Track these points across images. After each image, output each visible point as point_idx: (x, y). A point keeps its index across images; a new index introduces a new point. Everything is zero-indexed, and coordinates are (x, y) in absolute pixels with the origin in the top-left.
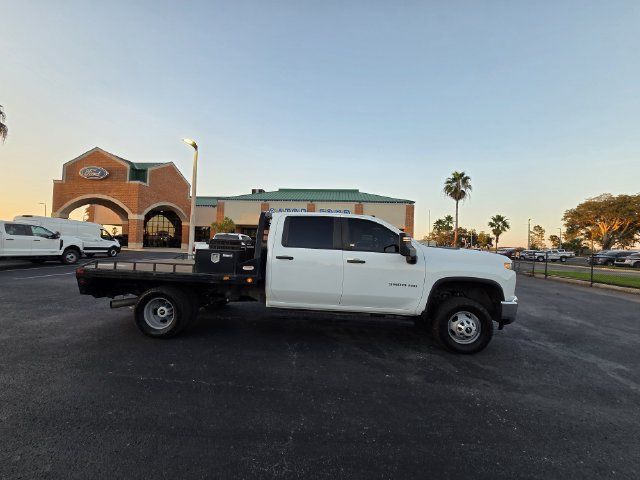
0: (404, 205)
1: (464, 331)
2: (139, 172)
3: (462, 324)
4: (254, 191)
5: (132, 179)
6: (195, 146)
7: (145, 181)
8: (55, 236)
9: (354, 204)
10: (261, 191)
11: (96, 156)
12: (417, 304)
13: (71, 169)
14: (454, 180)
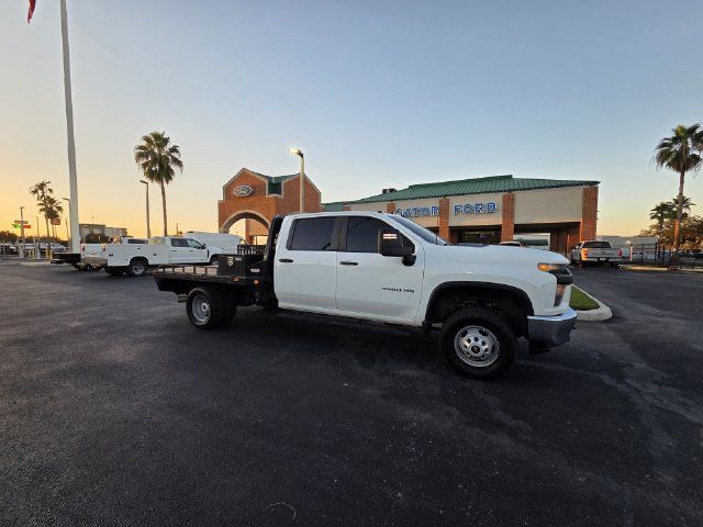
0: (580, 190)
1: (470, 350)
2: (275, 186)
3: (469, 341)
4: (384, 191)
5: (270, 193)
6: (302, 155)
7: (280, 193)
8: (203, 247)
9: (501, 195)
10: (392, 190)
11: (244, 176)
12: (414, 312)
13: (228, 189)
14: (675, 140)
